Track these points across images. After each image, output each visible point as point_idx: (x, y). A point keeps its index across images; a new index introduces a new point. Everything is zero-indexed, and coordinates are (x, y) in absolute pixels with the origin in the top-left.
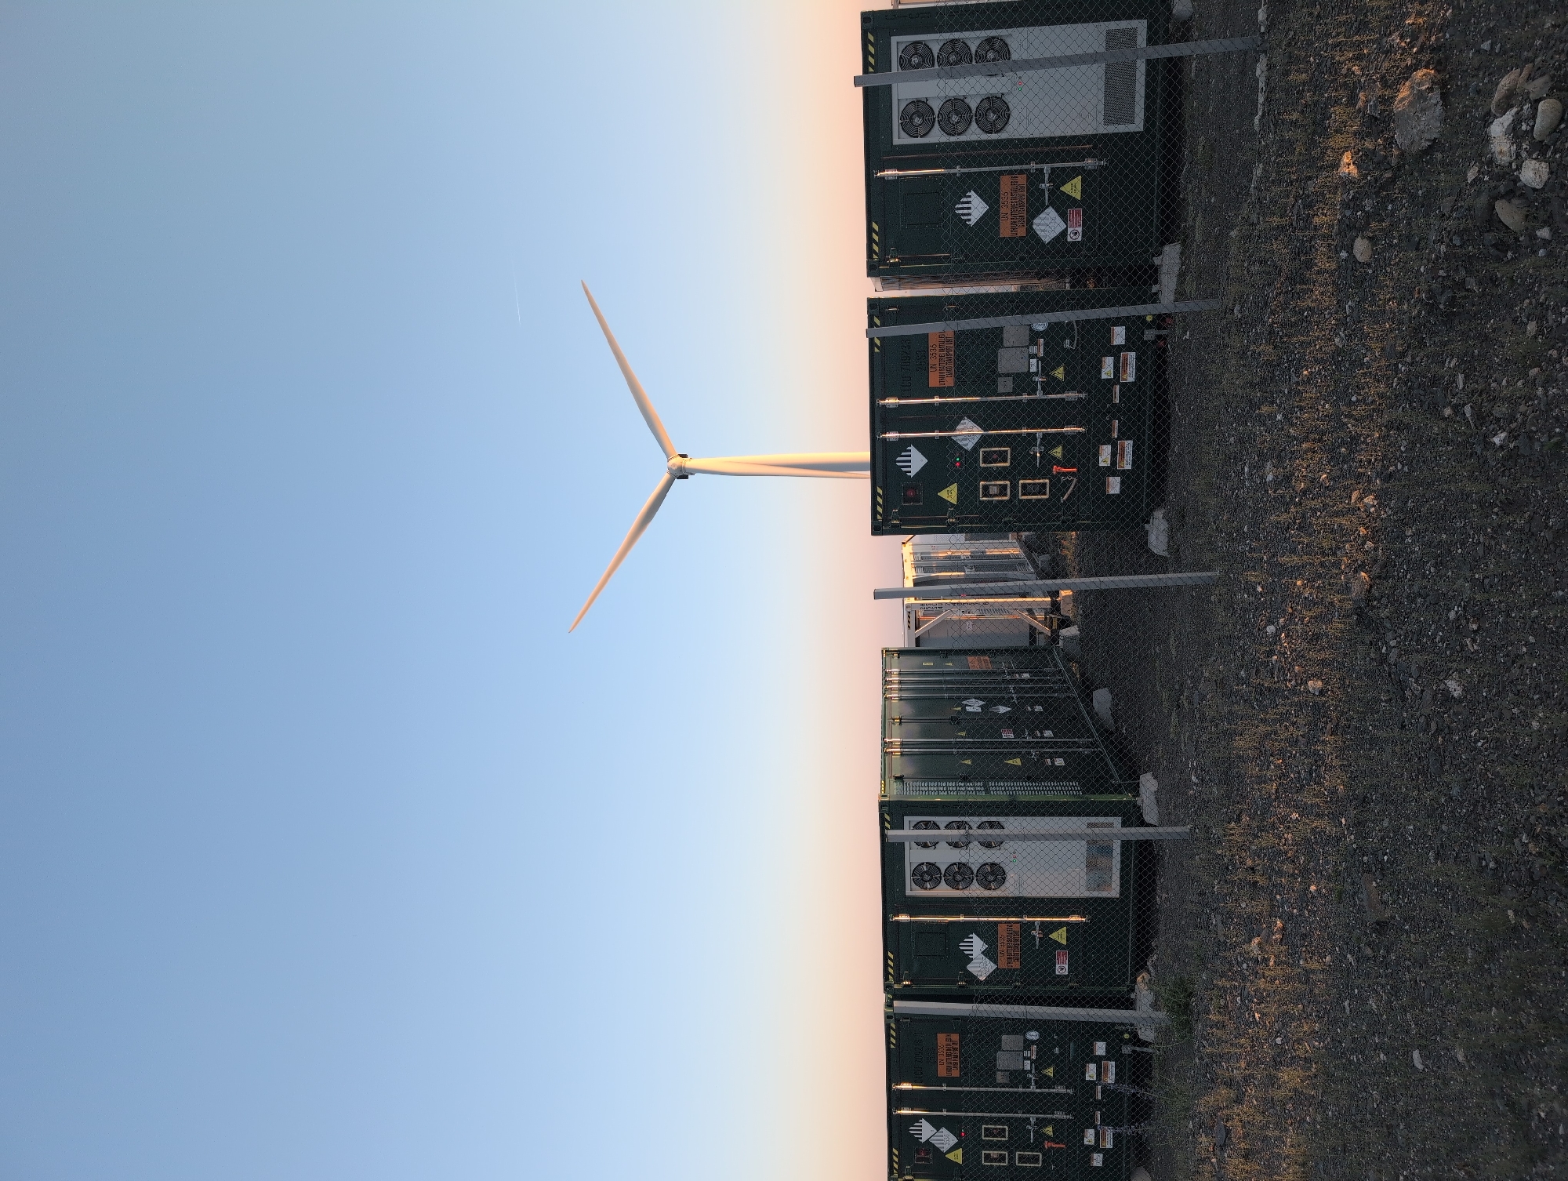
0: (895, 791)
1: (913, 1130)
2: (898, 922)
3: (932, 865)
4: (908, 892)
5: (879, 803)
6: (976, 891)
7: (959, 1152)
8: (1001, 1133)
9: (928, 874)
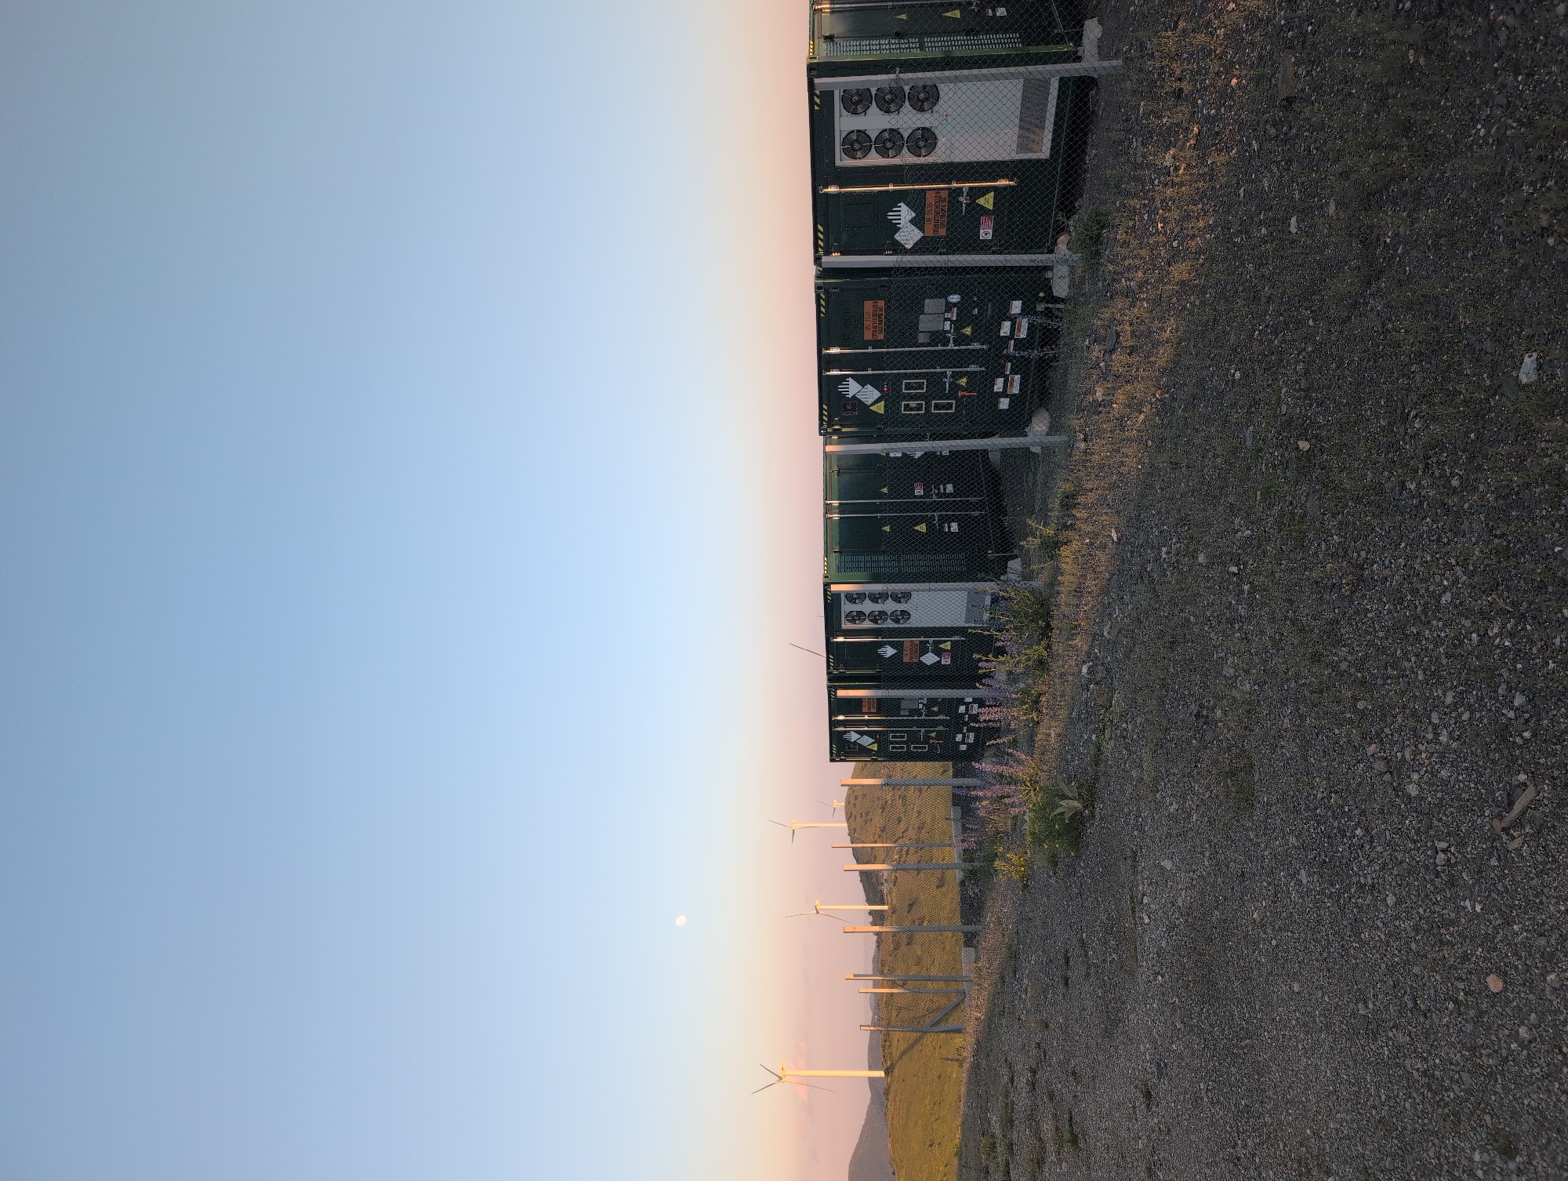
0: (824, 53)
1: (841, 388)
2: (827, 194)
3: (862, 133)
4: (838, 163)
5: (808, 66)
6: (906, 158)
7: (882, 403)
8: (920, 386)
9: (858, 142)
